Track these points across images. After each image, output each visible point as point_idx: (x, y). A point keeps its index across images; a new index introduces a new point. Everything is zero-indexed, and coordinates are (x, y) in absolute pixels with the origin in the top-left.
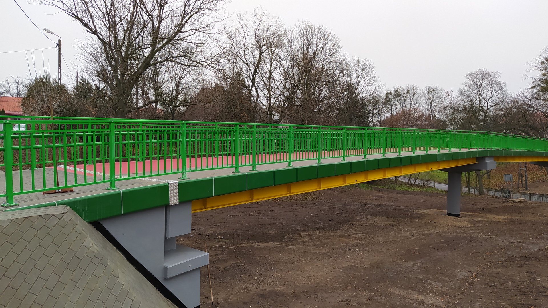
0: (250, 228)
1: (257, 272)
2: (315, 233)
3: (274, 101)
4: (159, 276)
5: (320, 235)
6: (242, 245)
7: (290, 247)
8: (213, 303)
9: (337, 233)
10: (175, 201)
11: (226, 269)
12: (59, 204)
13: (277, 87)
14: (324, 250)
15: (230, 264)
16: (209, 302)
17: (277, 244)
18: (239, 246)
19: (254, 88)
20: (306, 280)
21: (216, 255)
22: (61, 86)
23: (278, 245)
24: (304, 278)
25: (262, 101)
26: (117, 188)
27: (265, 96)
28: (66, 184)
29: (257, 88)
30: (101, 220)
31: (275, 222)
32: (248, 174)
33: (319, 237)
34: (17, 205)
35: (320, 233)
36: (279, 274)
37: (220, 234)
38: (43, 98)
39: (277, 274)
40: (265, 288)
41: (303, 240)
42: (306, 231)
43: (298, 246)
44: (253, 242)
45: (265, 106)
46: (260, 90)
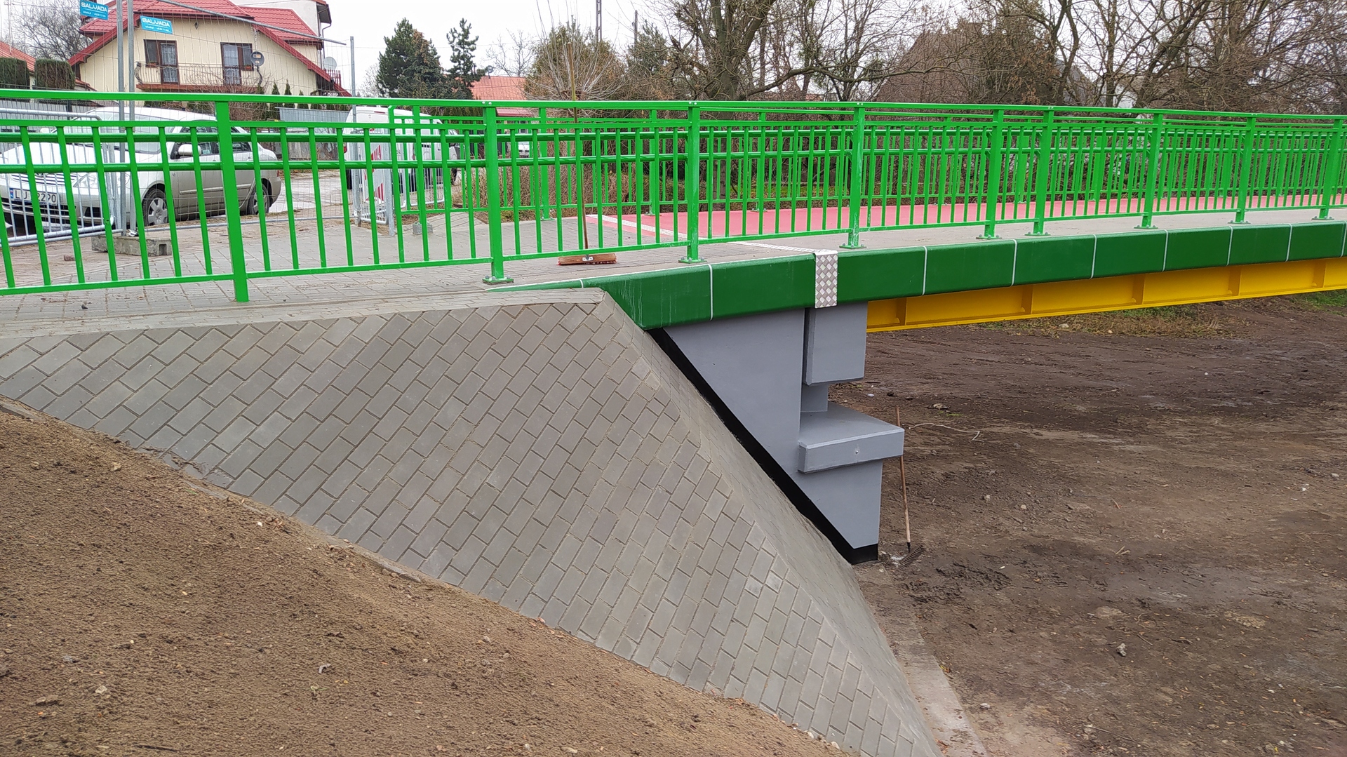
0: (1020, 392)
1: (1029, 493)
2: (1208, 422)
3: (1124, 57)
4: (787, 464)
5: (1223, 428)
6: (995, 430)
7: (1129, 448)
8: (908, 544)
9: (1279, 427)
10: (829, 299)
11: (947, 476)
12: (589, 285)
13: (1138, 17)
14: (1230, 466)
15: (959, 466)
16: (902, 541)
17: (1090, 437)
18: (987, 429)
19: (1065, 21)
20: (1164, 531)
21: (926, 444)
22: (602, 43)
23: (1094, 440)
24: (1160, 524)
25: (1086, 58)
26: (703, 261)
27: (1098, 45)
28: (601, 245)
29: (1075, 21)
30: (667, 326)
31: (1092, 383)
32: (1018, 244)
33: (1220, 432)
34: (510, 281)
35: (1224, 422)
36: (1088, 507)
37: (940, 399)
38: (566, 74)
39: (1082, 505)
40: (1045, 533)
41: (1169, 433)
42: (1181, 414)
43: (1151, 447)
44: (1026, 424)
45: (1095, 71)
46: (1084, 26)
